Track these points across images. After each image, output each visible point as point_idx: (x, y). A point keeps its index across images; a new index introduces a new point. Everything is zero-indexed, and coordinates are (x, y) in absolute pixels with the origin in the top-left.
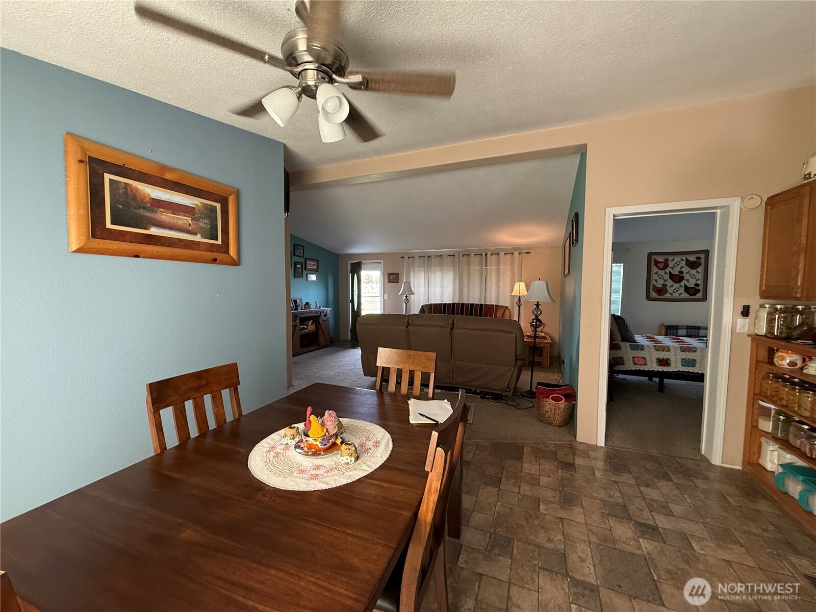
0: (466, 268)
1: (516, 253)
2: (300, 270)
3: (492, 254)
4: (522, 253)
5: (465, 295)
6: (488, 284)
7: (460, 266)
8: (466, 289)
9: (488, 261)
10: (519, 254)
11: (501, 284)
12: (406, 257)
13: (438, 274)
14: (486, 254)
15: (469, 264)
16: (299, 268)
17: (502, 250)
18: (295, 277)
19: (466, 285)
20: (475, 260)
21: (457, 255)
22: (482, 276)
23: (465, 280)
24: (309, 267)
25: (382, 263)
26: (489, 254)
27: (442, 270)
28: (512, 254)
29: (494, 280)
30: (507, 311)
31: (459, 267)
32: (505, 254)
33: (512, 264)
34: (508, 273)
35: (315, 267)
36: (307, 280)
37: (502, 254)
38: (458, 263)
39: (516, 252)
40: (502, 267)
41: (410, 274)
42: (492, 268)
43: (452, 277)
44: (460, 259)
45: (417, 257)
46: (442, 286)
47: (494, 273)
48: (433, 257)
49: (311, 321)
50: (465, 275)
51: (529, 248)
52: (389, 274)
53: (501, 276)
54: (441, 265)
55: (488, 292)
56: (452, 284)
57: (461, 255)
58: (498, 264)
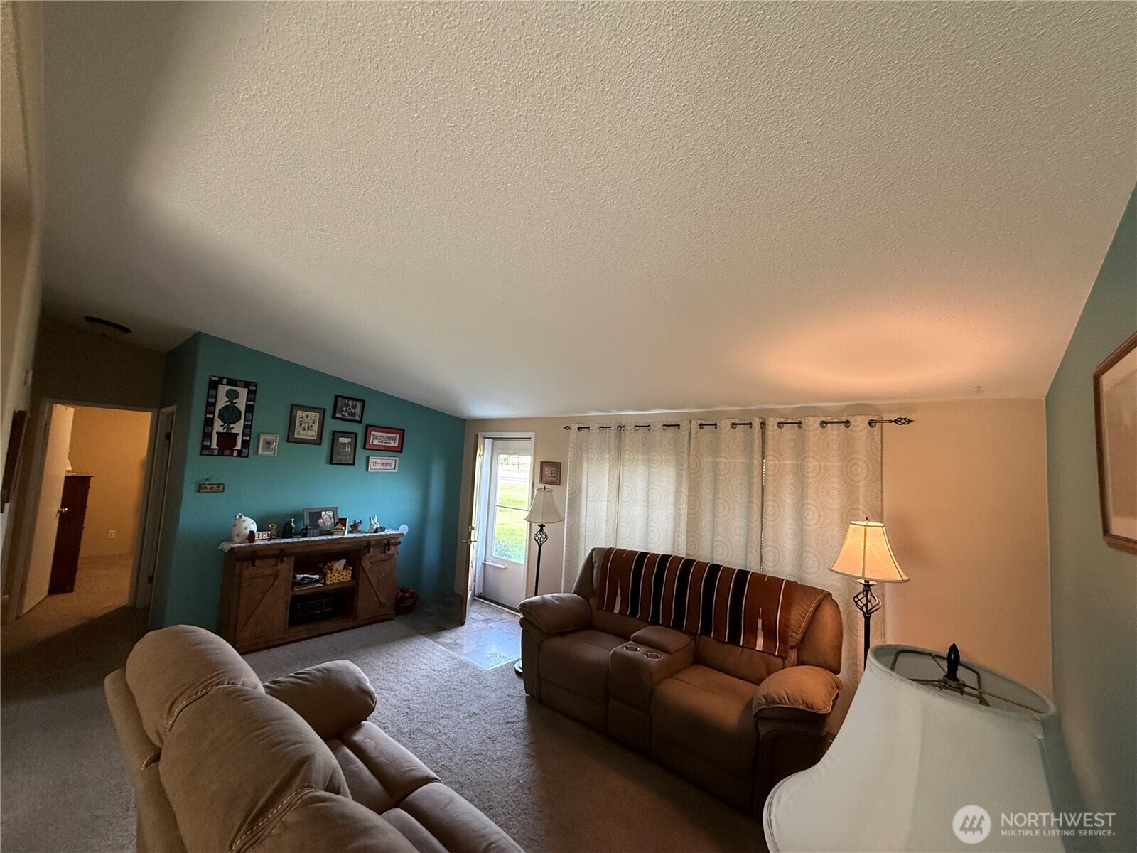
0: (707, 460)
1: (860, 423)
2: (348, 449)
3: (780, 423)
4: (881, 422)
5: (706, 533)
6: (769, 510)
7: (692, 453)
8: (706, 518)
9: (770, 443)
10: (871, 424)
11: (812, 515)
12: (574, 427)
13: (640, 471)
14: (763, 424)
15: (715, 450)
16: (344, 444)
17: (812, 411)
18: (331, 463)
19: (707, 507)
20: (732, 439)
21: (684, 425)
22: (750, 485)
23: (706, 492)
24: (376, 442)
25: (533, 439)
26: (772, 423)
27: (649, 463)
28: (847, 423)
29: (788, 499)
30: (827, 612)
31: (689, 456)
32: (824, 424)
33: (848, 454)
34: (835, 484)
35: (395, 444)
36: (367, 470)
37: (812, 423)
38: (686, 445)
39: (858, 418)
40: (812, 464)
41: (581, 466)
42: (781, 461)
43: (672, 480)
44: (693, 436)
45: (595, 427)
46: (648, 503)
47: (788, 481)
48: (629, 428)
49: (343, 561)
50: (706, 478)
51: (908, 407)
52: (543, 464)
53: (811, 491)
54: (647, 449)
55: (769, 533)
56: (671, 499)
57: (695, 424)
58: (801, 451)
